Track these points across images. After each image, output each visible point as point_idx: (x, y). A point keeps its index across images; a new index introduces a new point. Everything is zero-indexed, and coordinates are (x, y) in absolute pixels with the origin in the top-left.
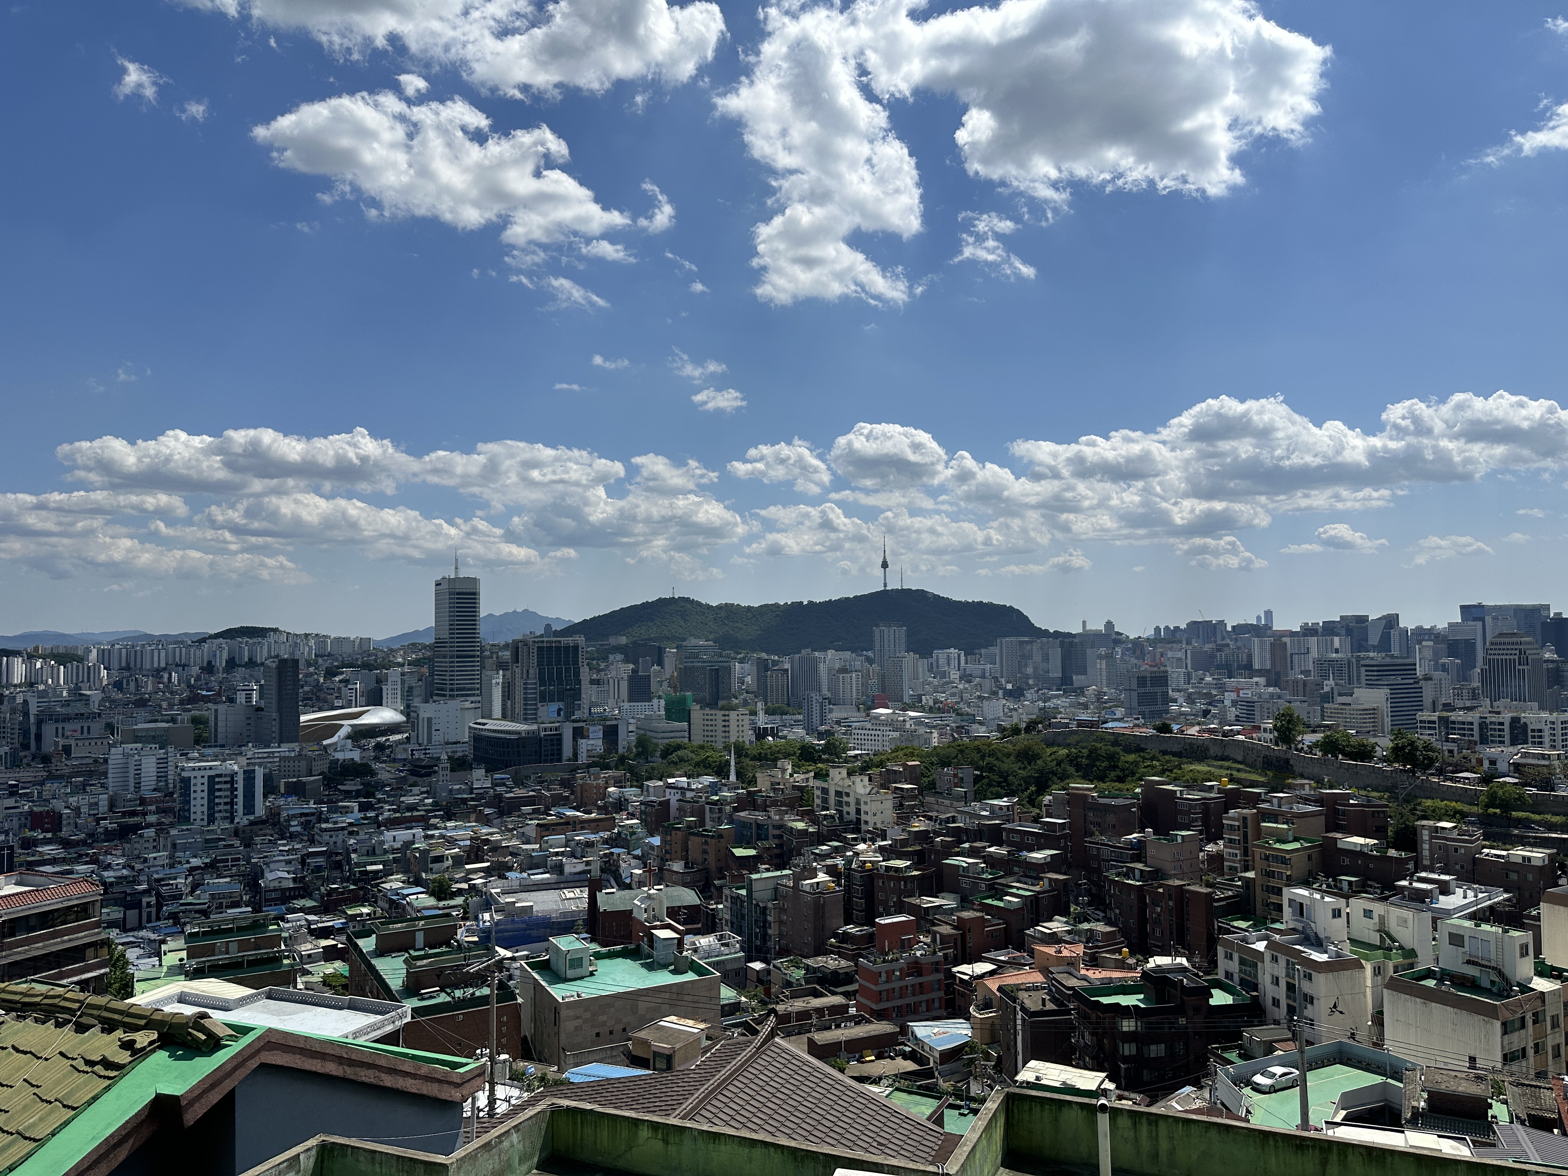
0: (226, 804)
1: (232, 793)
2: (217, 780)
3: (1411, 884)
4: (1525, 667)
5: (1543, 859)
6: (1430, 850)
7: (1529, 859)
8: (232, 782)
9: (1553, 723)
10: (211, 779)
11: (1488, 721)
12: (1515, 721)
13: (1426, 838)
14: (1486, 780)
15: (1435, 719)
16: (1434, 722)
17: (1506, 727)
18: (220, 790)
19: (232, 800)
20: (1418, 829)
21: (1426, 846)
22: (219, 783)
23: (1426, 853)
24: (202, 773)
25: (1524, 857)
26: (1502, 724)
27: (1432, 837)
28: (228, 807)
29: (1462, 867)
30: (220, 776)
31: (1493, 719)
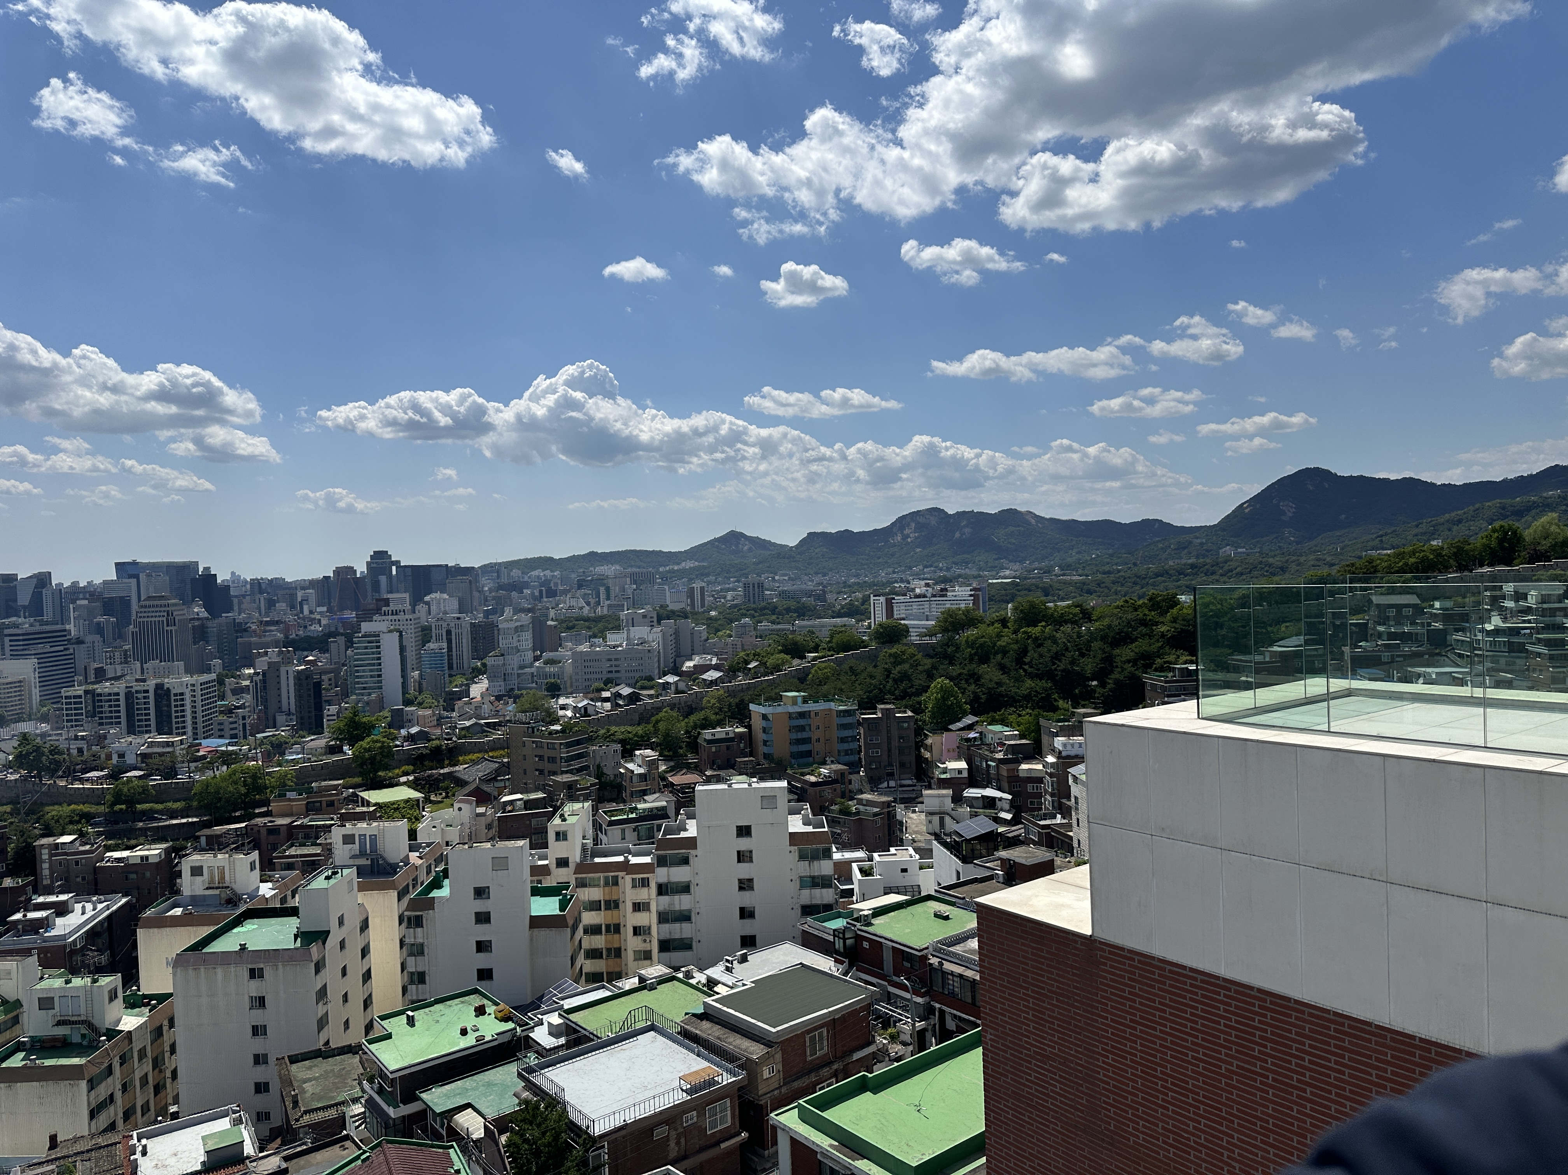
3: (25, 916)
4: (173, 628)
5: (160, 854)
6: (50, 868)
7: (147, 857)
9: (193, 685)
11: (133, 690)
12: (159, 687)
13: (45, 857)
14: (115, 776)
15: (81, 693)
16: (80, 697)
17: (151, 694)
20: (37, 849)
21: (46, 866)
23: (46, 872)
25: (142, 857)
26: (147, 691)
27: (51, 855)
29: (84, 879)
31: (138, 688)
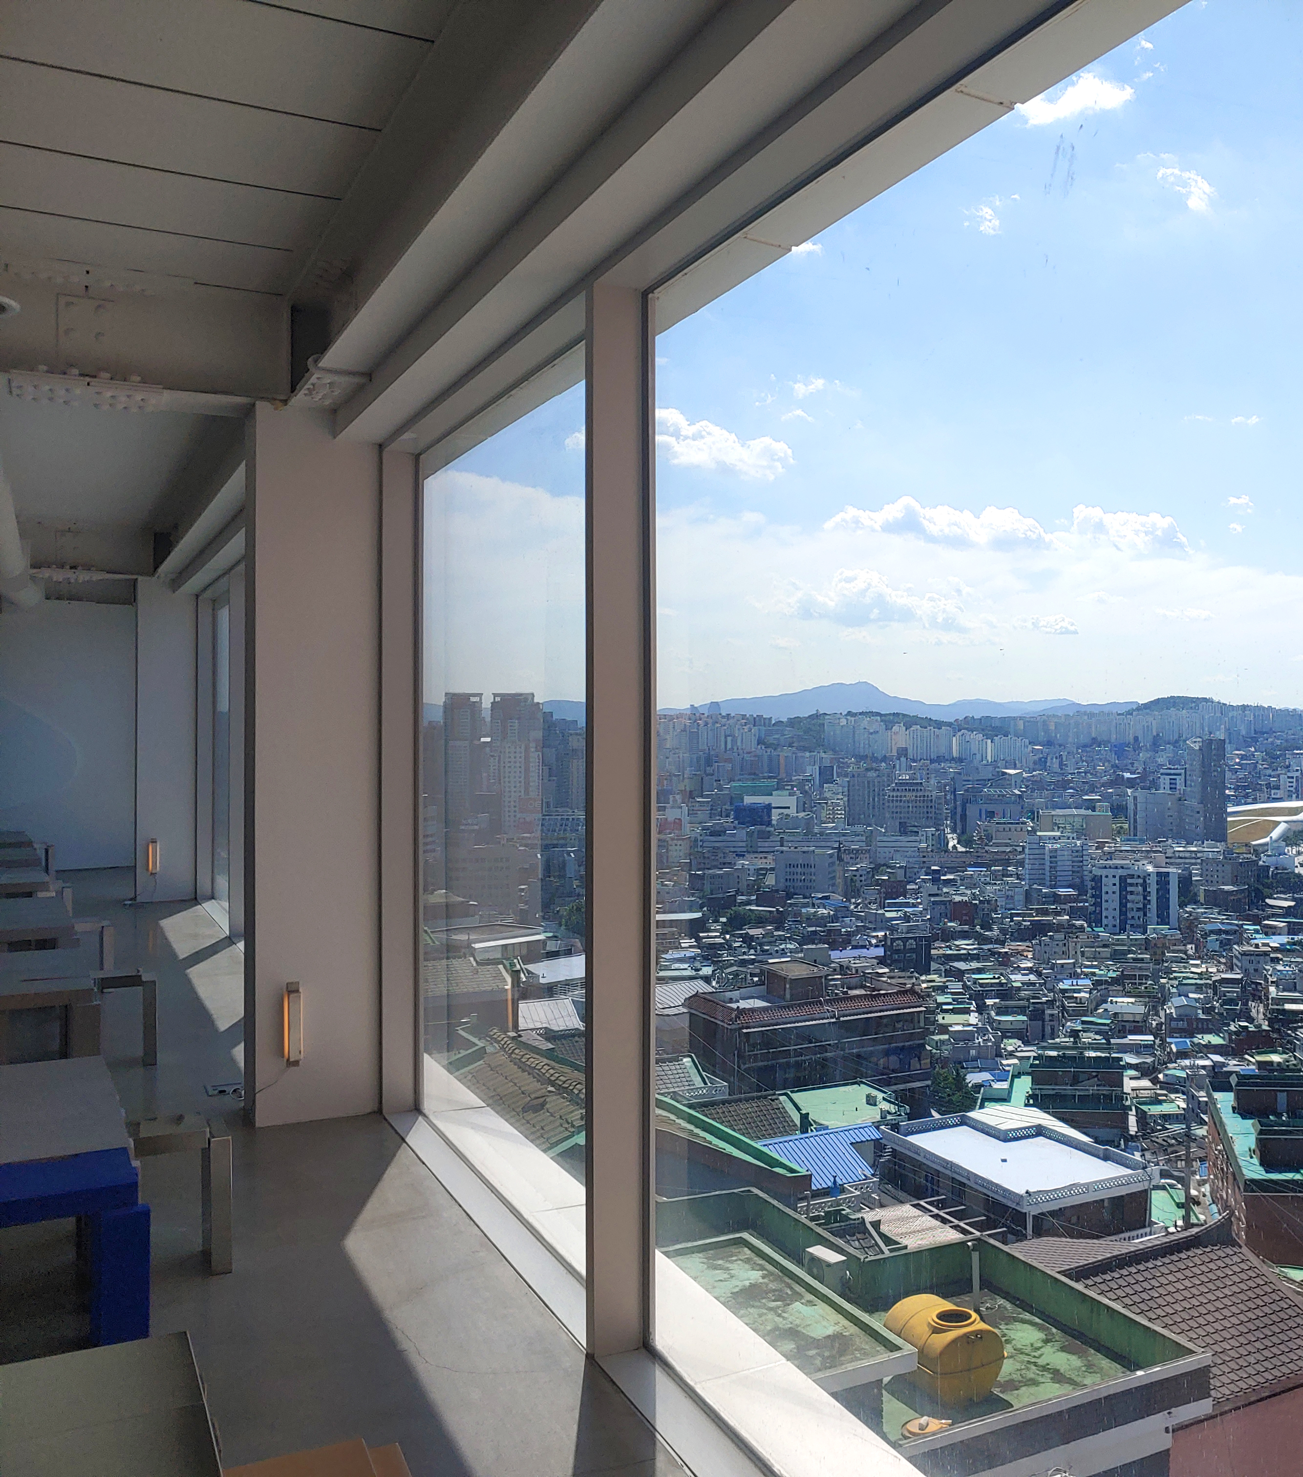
0: (1139, 909)
1: (1145, 898)
2: (1129, 881)
8: (1144, 885)
10: (1122, 879)
18: (1132, 893)
19: (1145, 906)
22: (1131, 885)
24: (1112, 872)
28: (1141, 914)
30: (1132, 876)
